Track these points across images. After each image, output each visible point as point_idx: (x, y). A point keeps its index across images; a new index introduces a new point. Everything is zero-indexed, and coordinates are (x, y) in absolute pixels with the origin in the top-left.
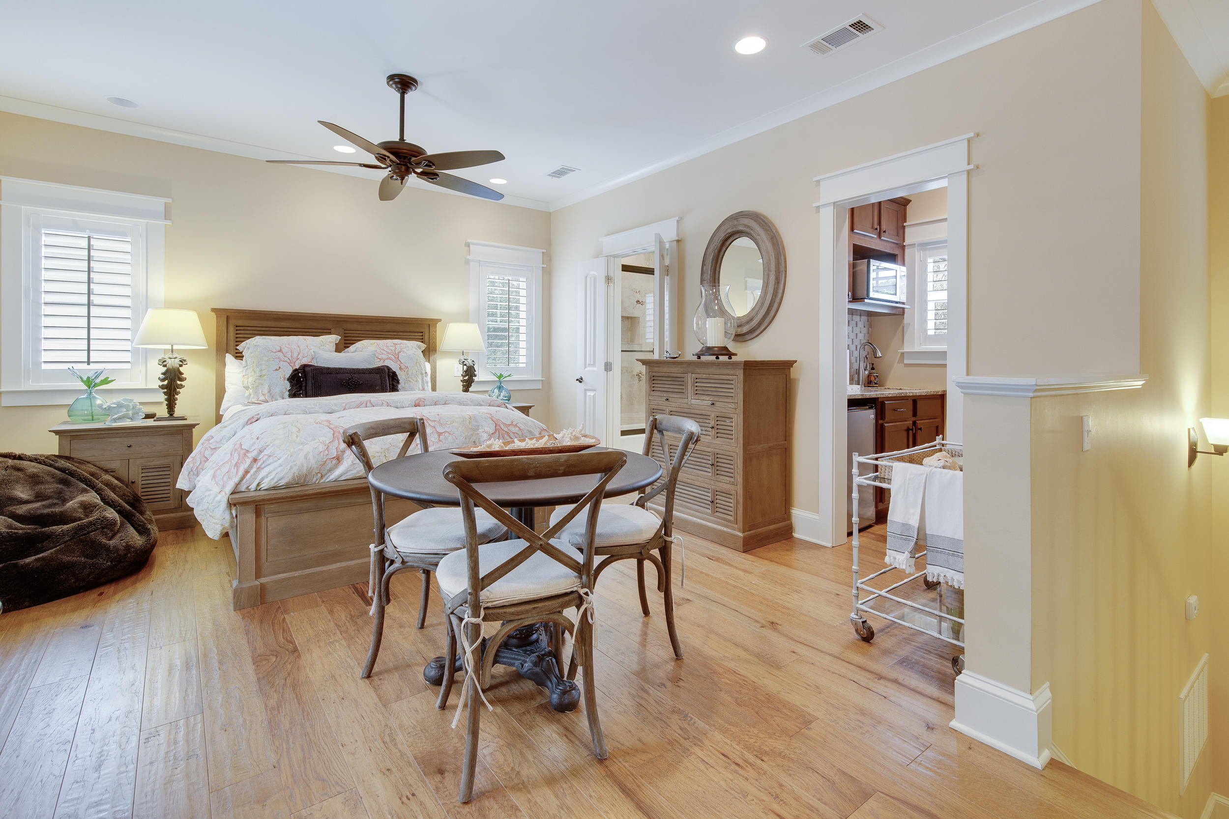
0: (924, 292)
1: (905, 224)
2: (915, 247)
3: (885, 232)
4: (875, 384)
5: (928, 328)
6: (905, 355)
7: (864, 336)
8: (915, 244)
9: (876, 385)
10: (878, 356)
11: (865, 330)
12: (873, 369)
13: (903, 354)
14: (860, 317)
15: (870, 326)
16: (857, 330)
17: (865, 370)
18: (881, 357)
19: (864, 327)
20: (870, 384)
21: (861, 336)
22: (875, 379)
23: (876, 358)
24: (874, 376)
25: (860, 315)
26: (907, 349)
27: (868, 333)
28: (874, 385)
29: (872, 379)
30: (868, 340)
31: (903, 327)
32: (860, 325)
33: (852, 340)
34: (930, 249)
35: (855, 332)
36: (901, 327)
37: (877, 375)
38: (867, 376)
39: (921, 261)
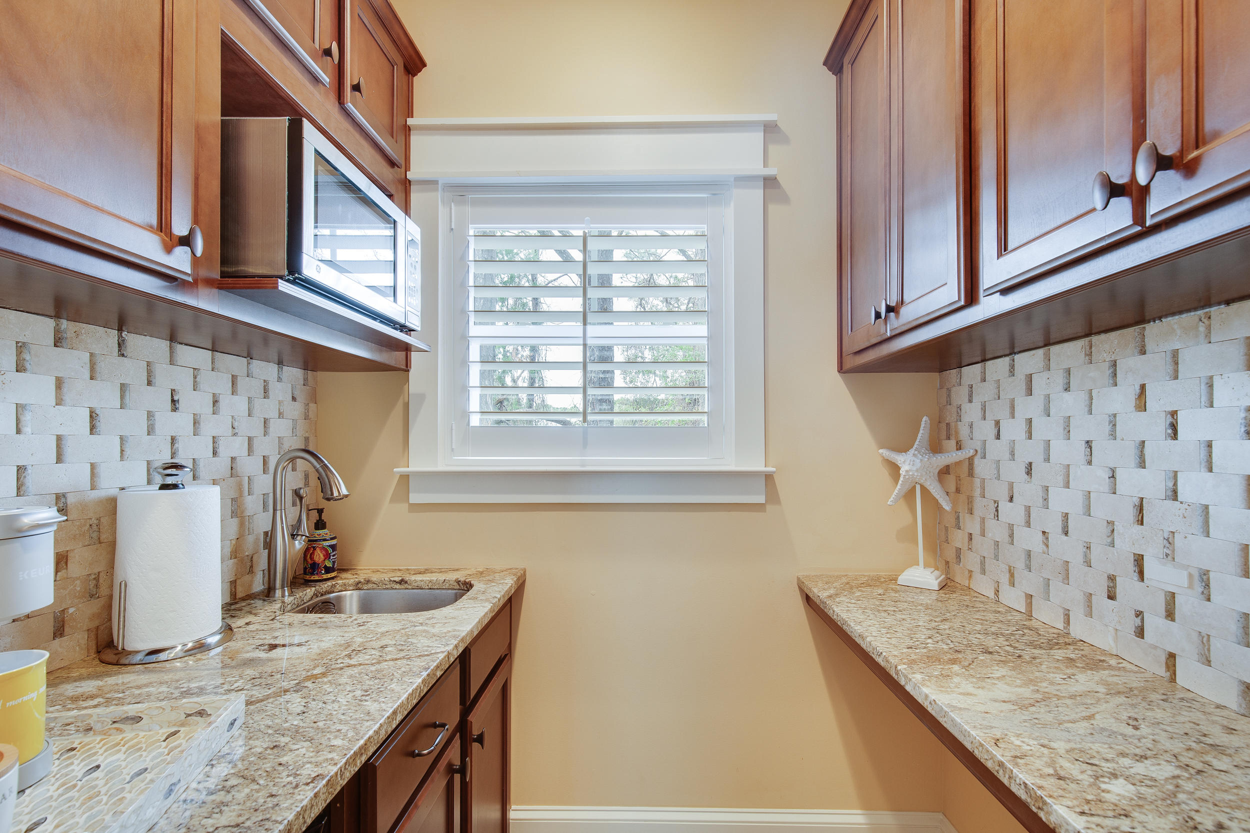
0: (460, 315)
1: (410, 121)
2: (437, 190)
3: (356, 88)
4: (328, 570)
5: (471, 410)
6: (412, 483)
7: (294, 428)
8: (435, 182)
9: (329, 576)
10: (336, 494)
11: (295, 410)
12: (320, 525)
13: (405, 478)
14: (280, 370)
15: (314, 397)
16: (268, 408)
17: (293, 536)
18: (346, 496)
19: (294, 399)
20: (312, 574)
21: (281, 428)
22: (327, 556)
23: (328, 499)
24: (324, 549)
25: (280, 363)
26: (417, 464)
27: (306, 417)
28: (325, 577)
29: (319, 556)
30: (307, 439)
31: (406, 406)
32: (281, 391)
33: (250, 439)
34: (475, 203)
35: (259, 415)
36: (399, 406)
37: (334, 542)
38: (301, 555)
39: (452, 229)
